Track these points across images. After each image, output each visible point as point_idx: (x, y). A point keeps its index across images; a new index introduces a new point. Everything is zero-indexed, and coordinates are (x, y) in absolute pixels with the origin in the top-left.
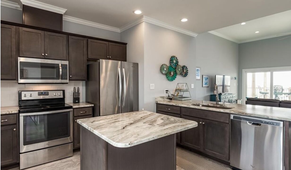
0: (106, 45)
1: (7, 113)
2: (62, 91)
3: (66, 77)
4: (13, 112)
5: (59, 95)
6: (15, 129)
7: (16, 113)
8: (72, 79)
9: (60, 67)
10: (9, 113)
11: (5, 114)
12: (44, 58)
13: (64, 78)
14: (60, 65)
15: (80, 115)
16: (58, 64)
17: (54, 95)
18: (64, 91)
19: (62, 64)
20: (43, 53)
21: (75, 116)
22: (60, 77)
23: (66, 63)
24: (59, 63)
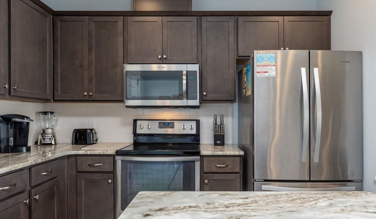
0: (279, 23)
1: (100, 152)
2: (195, 122)
3: (195, 95)
4: (108, 153)
5: (189, 129)
6: (110, 181)
7: (113, 154)
8: (208, 99)
9: (184, 77)
10: (103, 154)
11: (98, 154)
12: (162, 63)
13: (191, 97)
14: (185, 73)
15: (215, 170)
16: (182, 72)
17: (182, 128)
18: (198, 122)
19: (188, 70)
20: (160, 55)
21: (205, 171)
22: (185, 95)
23: (195, 68)
24: (184, 68)
